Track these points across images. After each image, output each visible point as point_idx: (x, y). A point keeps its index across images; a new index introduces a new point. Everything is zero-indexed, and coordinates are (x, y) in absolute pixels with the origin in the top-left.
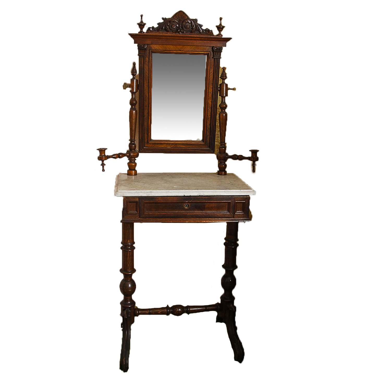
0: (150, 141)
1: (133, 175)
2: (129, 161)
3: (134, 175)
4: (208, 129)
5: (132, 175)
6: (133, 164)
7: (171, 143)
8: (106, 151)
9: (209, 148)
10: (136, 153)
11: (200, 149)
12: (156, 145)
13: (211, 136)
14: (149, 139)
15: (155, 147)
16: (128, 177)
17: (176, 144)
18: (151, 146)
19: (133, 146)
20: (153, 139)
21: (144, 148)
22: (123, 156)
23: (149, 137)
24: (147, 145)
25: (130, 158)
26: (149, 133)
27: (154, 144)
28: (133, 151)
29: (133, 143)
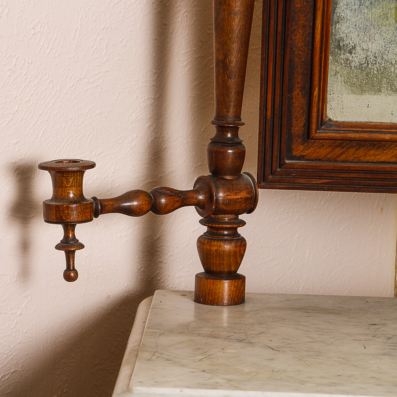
0: (317, 128)
1: (226, 302)
2: (204, 229)
3: (229, 304)
5: (223, 305)
6: (227, 247)
8: (88, 174)
10: (241, 191)
12: (351, 151)
14: (314, 120)
15: (343, 157)
16: (198, 315)
18: (323, 152)
19: (230, 151)
20: (335, 120)
21: (287, 161)
22: (177, 205)
23: (315, 110)
24: (302, 151)
25: (213, 216)
26: (317, 89)
27: (337, 146)
28: (228, 177)
29: (229, 135)
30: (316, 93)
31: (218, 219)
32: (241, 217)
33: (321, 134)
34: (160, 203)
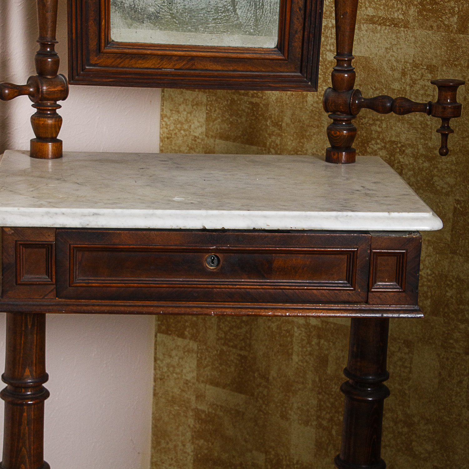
0: (105, 46)
1: (50, 156)
2: (35, 110)
3: (53, 158)
4: (296, 9)
5: (48, 158)
6: (50, 122)
7: (176, 56)
9: (301, 72)
10: (57, 86)
11: (269, 76)
12: (127, 61)
13: (306, 33)
14: (103, 41)
15: (122, 65)
16: (32, 164)
17: (193, 58)
18: (109, 61)
19: (49, 60)
20: (116, 41)
21: (87, 67)
22: (16, 94)
23: (103, 34)
24: (96, 61)
25: (40, 102)
26: (104, 21)
27: (118, 58)
28: (49, 77)
29: (48, 50)
30: (103, 23)
31: (43, 104)
32: (58, 103)
33: (107, 50)
34: (5, 93)
